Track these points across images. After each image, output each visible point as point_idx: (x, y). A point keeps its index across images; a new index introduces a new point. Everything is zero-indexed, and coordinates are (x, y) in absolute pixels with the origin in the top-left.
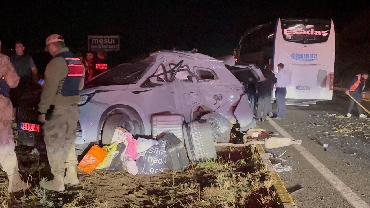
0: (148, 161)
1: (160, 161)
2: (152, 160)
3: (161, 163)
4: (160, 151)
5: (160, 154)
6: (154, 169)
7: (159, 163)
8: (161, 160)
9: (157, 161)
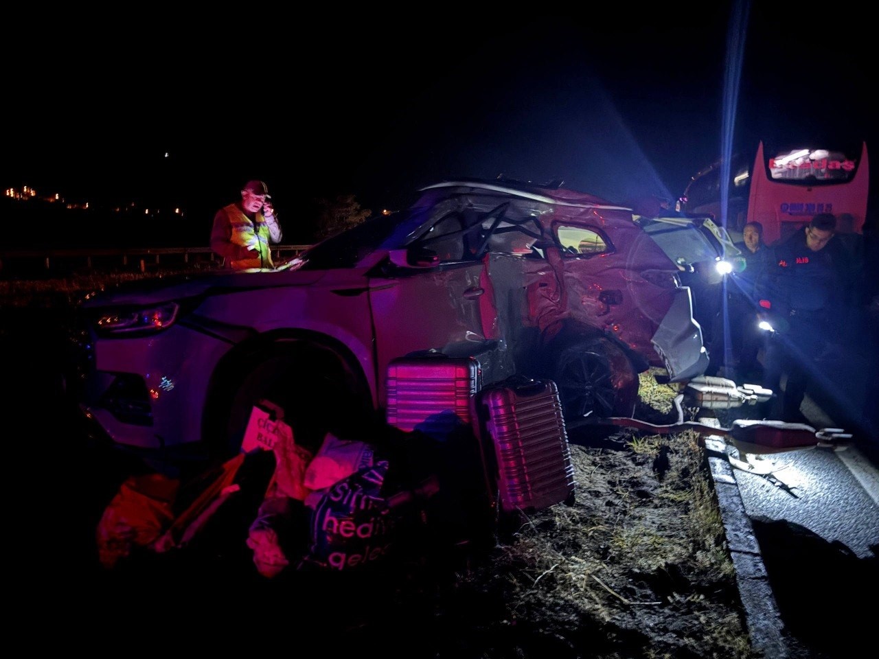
0: (324, 528)
1: (364, 531)
2: (336, 524)
3: (368, 535)
4: (365, 497)
5: (362, 507)
6: (343, 556)
7: (363, 536)
8: (370, 526)
9: (353, 529)
